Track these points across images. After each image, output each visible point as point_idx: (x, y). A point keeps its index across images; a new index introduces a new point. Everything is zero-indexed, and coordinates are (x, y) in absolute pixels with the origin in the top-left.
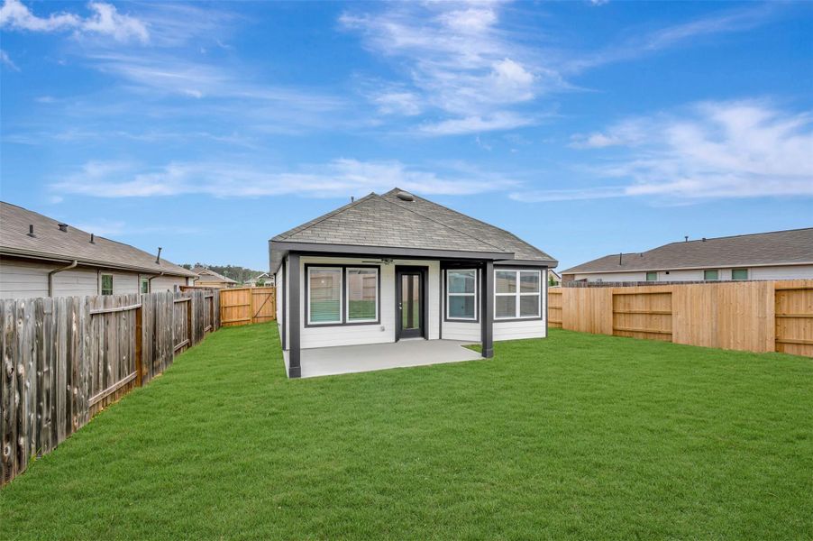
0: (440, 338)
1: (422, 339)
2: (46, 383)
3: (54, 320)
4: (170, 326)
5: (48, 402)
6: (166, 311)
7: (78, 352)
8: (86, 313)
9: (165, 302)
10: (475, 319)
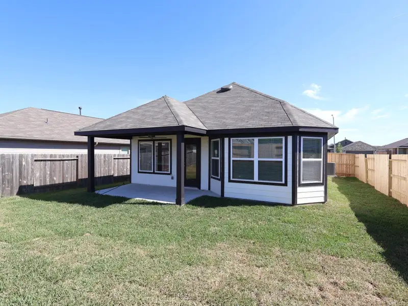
0: (209, 189)
1: (197, 189)
2: (7, 177)
3: (11, 160)
4: (109, 167)
5: (8, 182)
6: (105, 161)
7: (26, 171)
8: (32, 159)
9: (102, 157)
10: (219, 178)
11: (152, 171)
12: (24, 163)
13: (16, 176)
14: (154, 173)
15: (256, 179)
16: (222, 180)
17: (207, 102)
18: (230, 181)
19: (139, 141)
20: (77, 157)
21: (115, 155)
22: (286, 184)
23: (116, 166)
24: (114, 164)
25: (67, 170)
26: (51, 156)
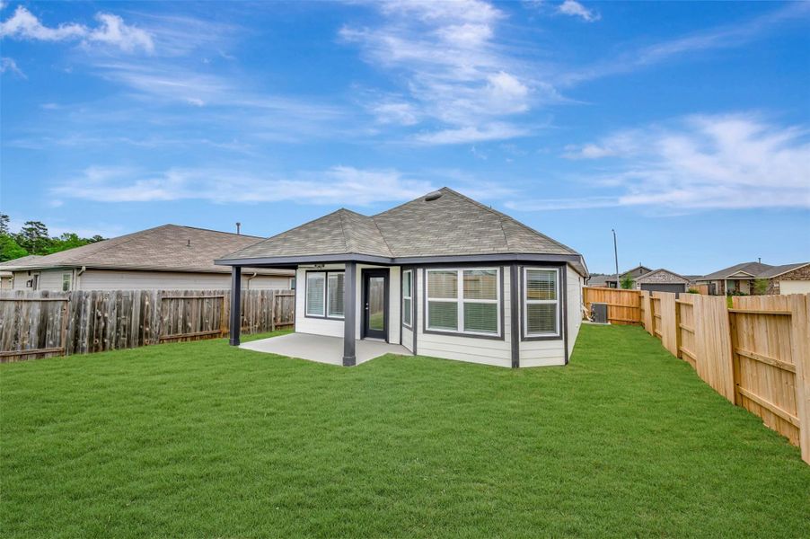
0: (401, 342)
1: (383, 340)
2: (123, 322)
3: (130, 299)
4: (268, 309)
5: (124, 330)
6: (262, 300)
7: (150, 313)
8: (158, 297)
9: (260, 295)
10: (411, 326)
11: (324, 316)
12: (147, 303)
13: (136, 322)
14: (326, 318)
15: (461, 329)
16: (415, 329)
17: (402, 217)
18: (425, 332)
19: (307, 271)
20: (223, 293)
21: (278, 292)
22: (502, 338)
23: (280, 306)
24: (277, 304)
25: (208, 312)
26: (186, 293)
